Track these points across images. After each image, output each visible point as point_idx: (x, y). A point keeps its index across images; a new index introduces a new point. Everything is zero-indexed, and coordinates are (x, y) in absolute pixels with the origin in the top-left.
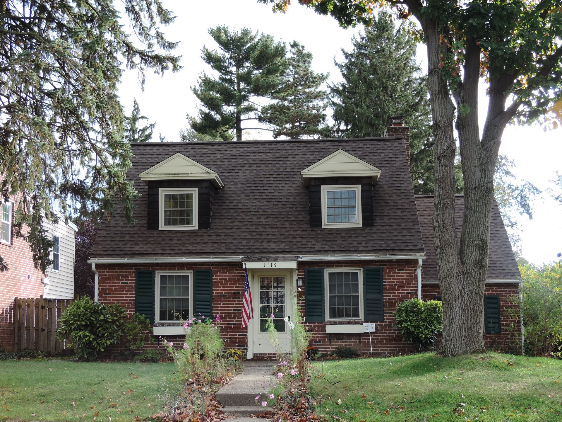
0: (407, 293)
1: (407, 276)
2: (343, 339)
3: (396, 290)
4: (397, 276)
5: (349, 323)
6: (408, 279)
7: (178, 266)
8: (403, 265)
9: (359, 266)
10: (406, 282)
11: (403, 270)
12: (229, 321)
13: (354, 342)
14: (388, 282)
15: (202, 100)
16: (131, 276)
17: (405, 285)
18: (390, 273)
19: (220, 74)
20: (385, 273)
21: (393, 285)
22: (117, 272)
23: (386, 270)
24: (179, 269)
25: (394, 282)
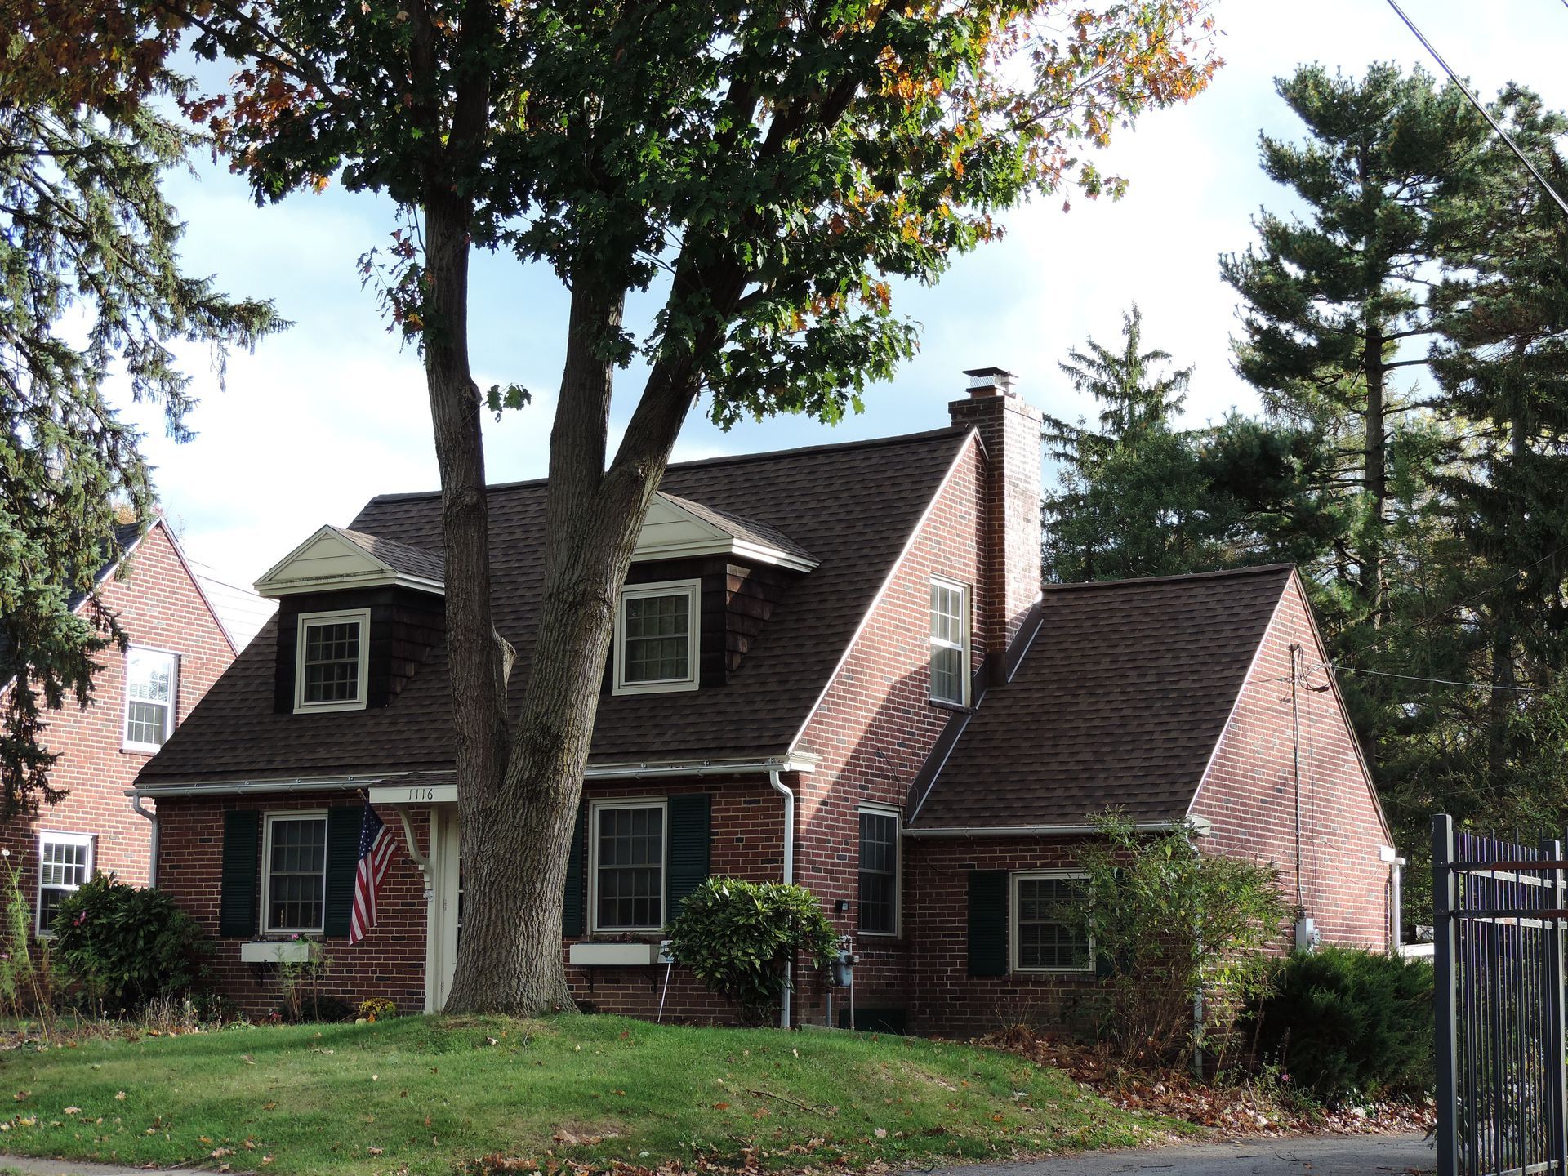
0: (763, 862)
1: (766, 817)
2: (618, 981)
3: (740, 855)
4: (744, 817)
5: (623, 939)
6: (767, 824)
7: (303, 798)
8: (757, 787)
9: (659, 793)
10: (763, 832)
11: (758, 802)
12: (391, 932)
13: (642, 989)
14: (724, 833)
15: (1247, 291)
16: (215, 824)
17: (761, 840)
18: (728, 811)
19: (1317, 210)
20: (716, 811)
21: (731, 841)
22: (192, 815)
23: (719, 803)
24: (304, 806)
25: (736, 833)
